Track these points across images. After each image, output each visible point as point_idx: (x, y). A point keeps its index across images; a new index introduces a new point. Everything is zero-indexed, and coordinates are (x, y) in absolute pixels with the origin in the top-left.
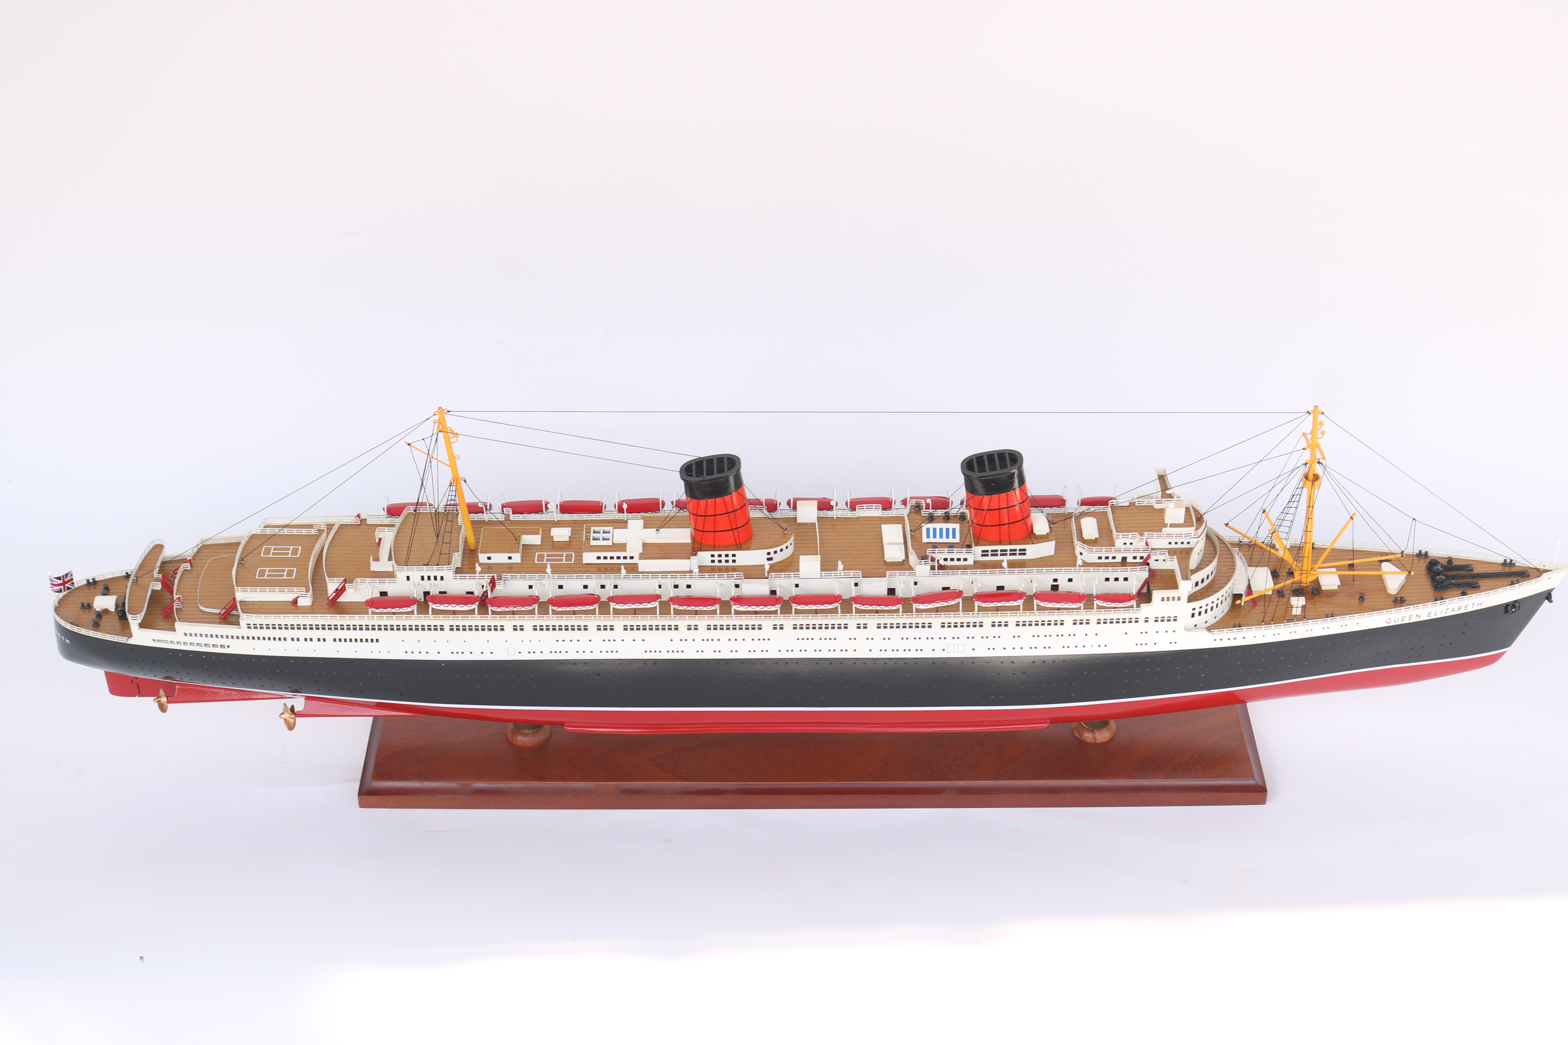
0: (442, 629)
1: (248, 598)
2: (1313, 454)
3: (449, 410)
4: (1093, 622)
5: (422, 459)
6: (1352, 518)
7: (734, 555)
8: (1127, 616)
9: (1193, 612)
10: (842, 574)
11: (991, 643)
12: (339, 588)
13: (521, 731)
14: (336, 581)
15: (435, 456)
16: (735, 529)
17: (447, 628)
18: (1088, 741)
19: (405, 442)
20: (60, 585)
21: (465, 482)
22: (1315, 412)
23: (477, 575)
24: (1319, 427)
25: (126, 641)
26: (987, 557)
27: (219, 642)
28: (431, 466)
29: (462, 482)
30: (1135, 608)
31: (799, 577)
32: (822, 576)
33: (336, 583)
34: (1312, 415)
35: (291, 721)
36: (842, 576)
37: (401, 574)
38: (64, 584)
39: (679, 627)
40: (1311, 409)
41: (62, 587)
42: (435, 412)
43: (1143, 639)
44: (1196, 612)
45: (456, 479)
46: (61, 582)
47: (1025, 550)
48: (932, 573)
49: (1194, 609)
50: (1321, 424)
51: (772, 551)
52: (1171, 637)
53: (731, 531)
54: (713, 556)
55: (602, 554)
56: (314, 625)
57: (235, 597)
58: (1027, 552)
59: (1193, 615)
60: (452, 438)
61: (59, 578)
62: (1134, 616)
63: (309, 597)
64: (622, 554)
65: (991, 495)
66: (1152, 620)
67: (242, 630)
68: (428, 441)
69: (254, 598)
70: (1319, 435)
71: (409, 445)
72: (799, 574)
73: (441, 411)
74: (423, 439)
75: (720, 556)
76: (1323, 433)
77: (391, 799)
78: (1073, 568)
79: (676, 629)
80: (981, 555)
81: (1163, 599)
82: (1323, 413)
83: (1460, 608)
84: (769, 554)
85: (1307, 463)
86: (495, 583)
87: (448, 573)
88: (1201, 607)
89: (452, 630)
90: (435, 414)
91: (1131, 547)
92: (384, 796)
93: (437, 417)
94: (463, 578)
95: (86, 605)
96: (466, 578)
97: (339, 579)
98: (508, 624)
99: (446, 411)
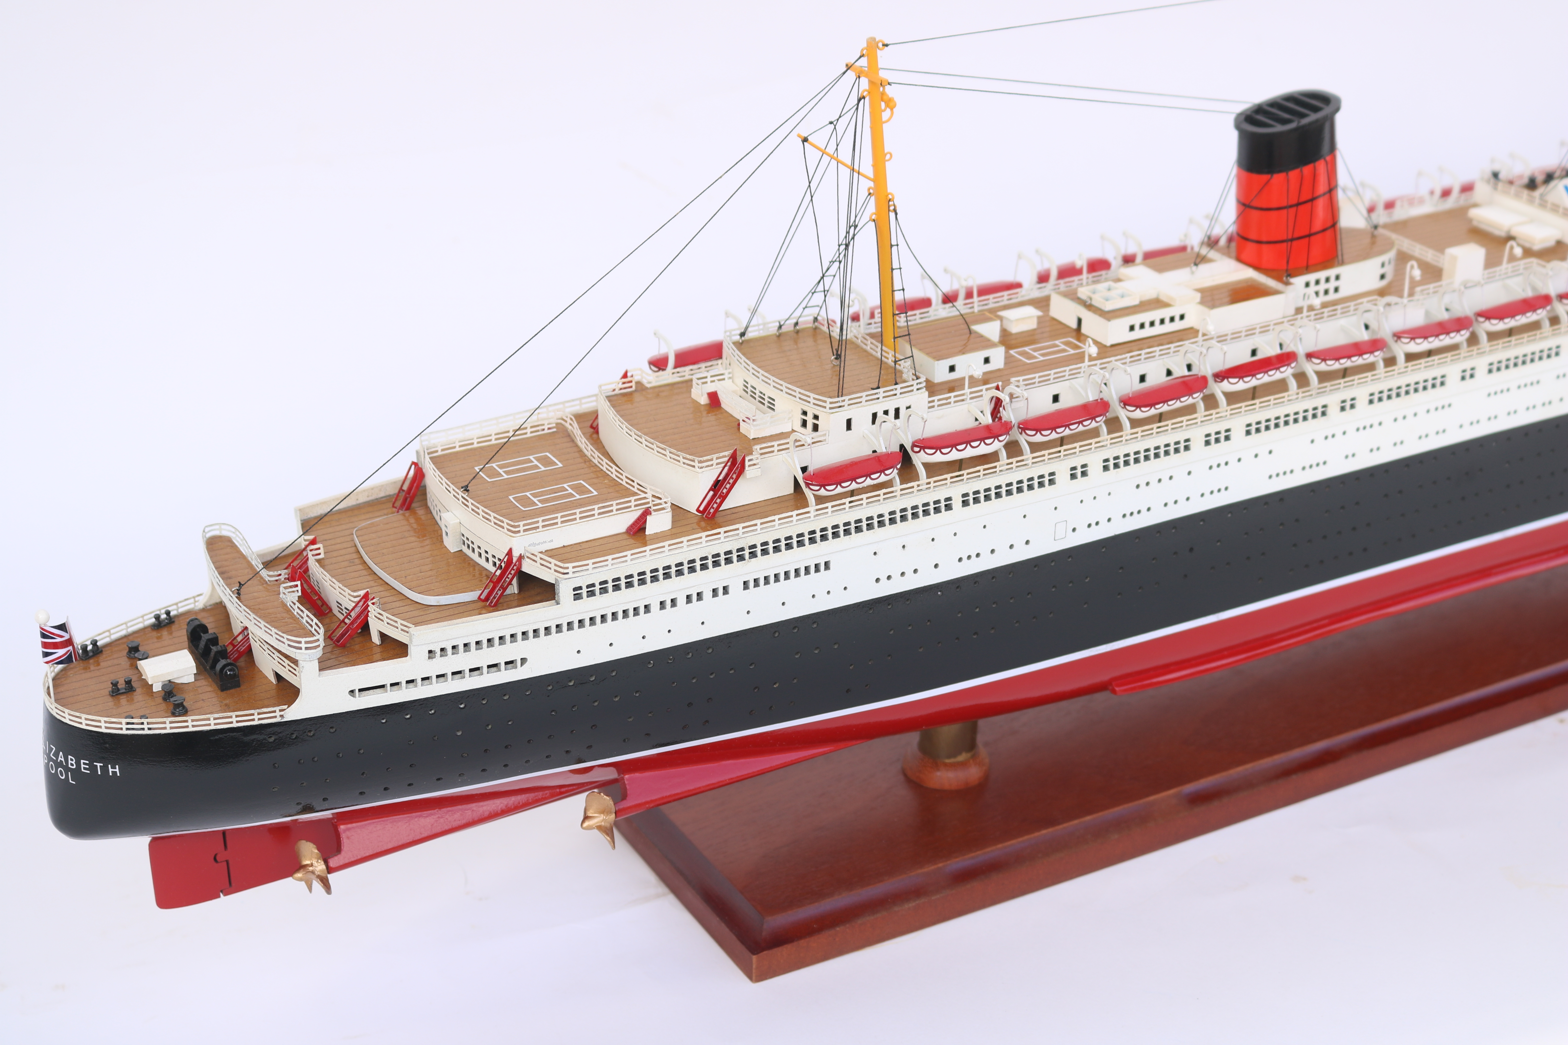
0: (949, 506)
1: (539, 544)
3: (886, 43)
10: (1510, 270)
12: (721, 478)
14: (714, 463)
17: (957, 502)
23: (967, 390)
25: (285, 715)
27: (499, 654)
31: (1452, 286)
33: (714, 467)
36: (1509, 275)
37: (833, 422)
42: (862, 50)
54: (1307, 284)
55: (1136, 319)
63: (668, 510)
64: (1166, 313)
67: (561, 609)
69: (552, 541)
72: (1452, 282)
73: (873, 47)
79: (1324, 414)
84: (1382, 265)
86: (1000, 401)
89: (966, 503)
94: (944, 402)
95: (122, 685)
96: (949, 401)
97: (721, 454)
98: (1062, 468)
99: (880, 45)
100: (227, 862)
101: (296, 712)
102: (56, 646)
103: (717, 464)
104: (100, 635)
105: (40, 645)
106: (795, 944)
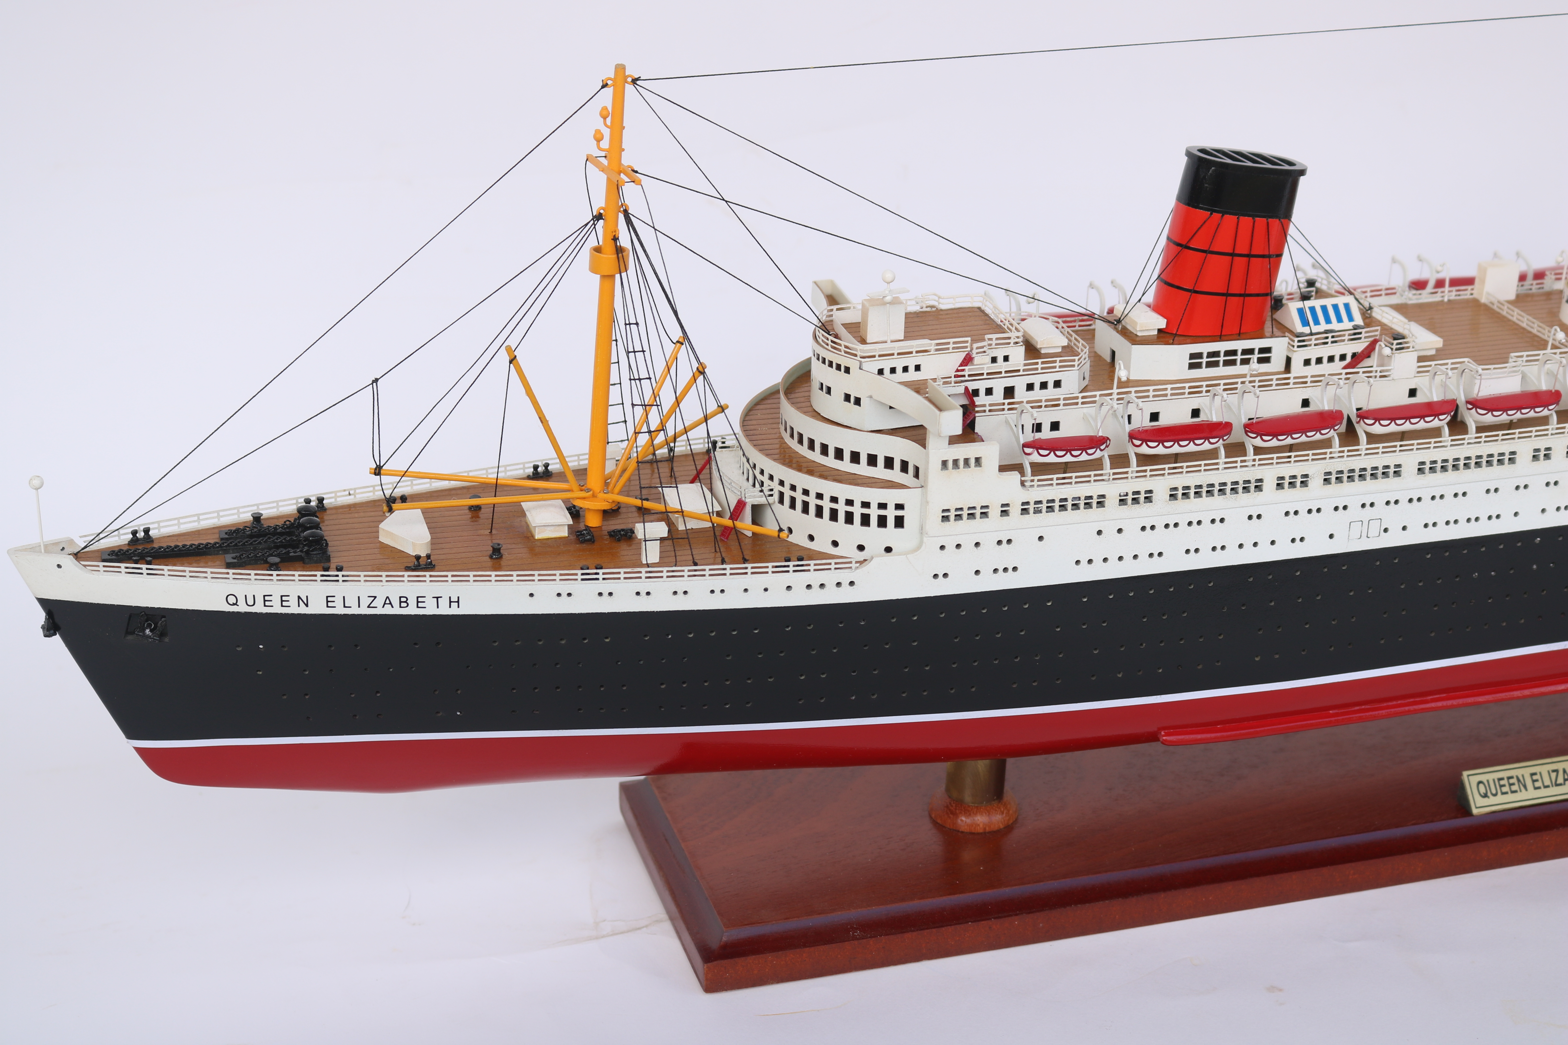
2: (615, 188)
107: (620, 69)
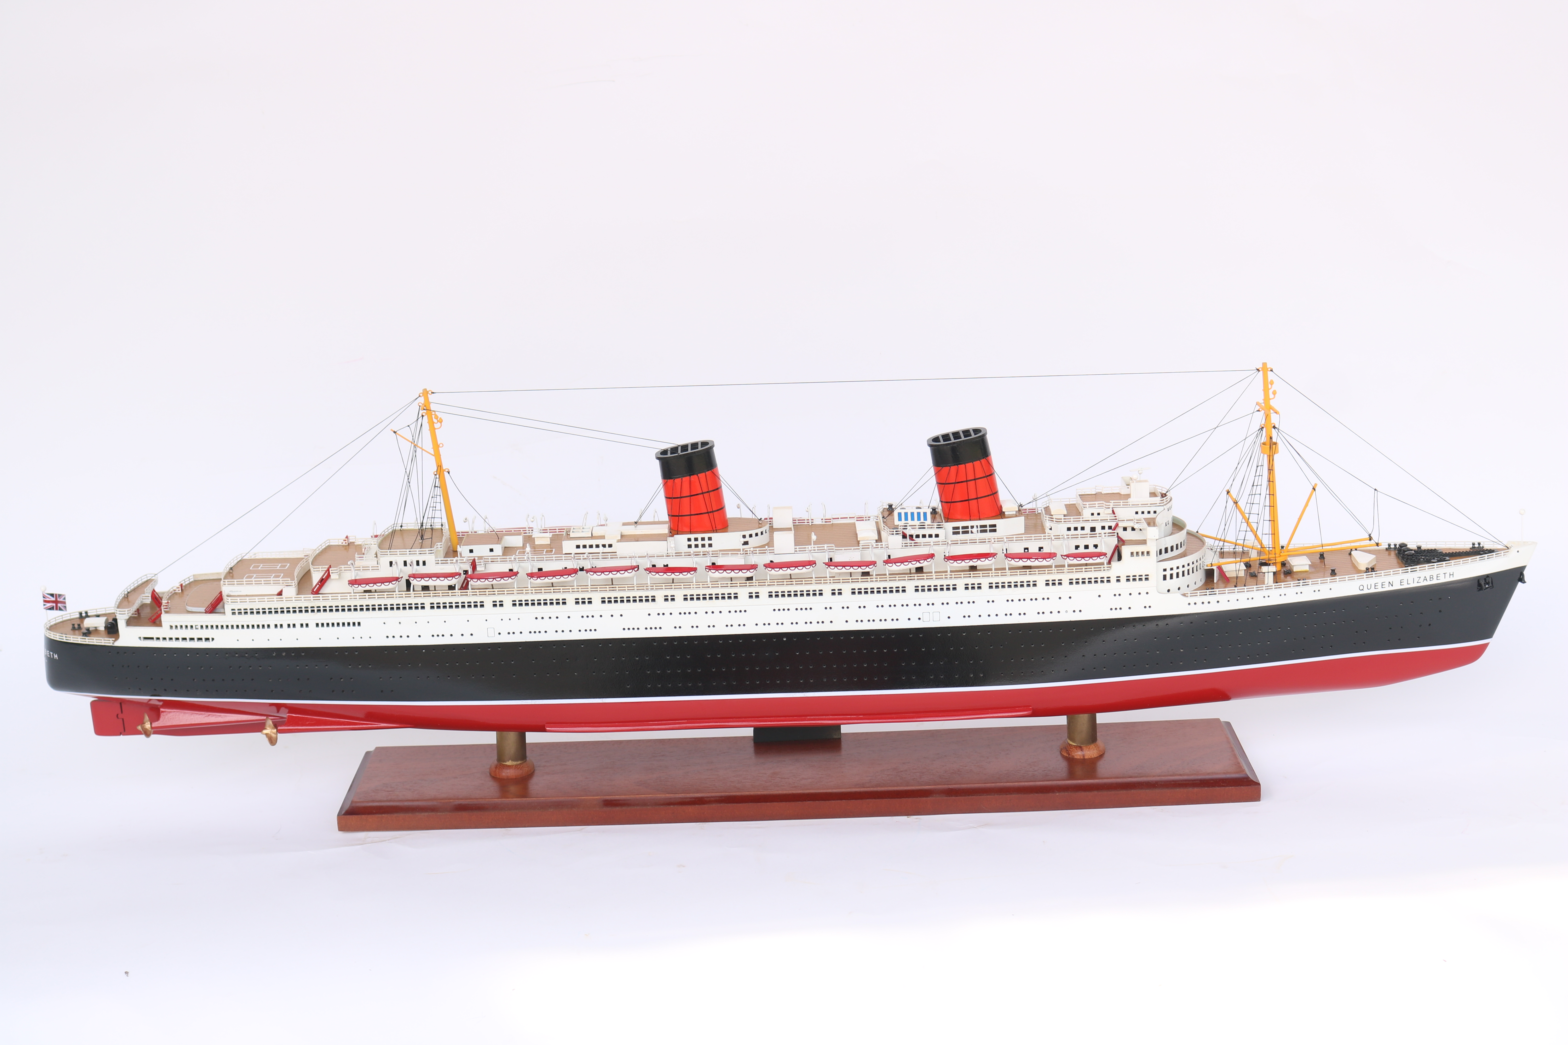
0: (423, 608)
1: (235, 592)
2: (1267, 417)
3: (433, 392)
4: (1066, 582)
5: (407, 447)
6: (1314, 489)
7: (710, 539)
8: (1099, 575)
9: (1165, 573)
10: (816, 549)
11: (966, 609)
12: (323, 577)
13: (504, 763)
14: (321, 570)
15: (420, 445)
16: (711, 512)
17: (428, 606)
18: (1076, 757)
19: (392, 430)
20: (53, 602)
21: (449, 473)
22: (1264, 369)
23: (459, 560)
24: (1270, 386)
25: (113, 643)
26: (958, 535)
27: (204, 634)
28: (416, 456)
29: (446, 474)
30: (1106, 565)
31: (774, 552)
32: (796, 551)
33: (320, 571)
34: (1261, 372)
35: (273, 735)
36: (816, 551)
37: (384, 560)
38: (56, 602)
39: (656, 598)
40: (1259, 366)
41: (54, 605)
42: (420, 394)
43: (1117, 602)
44: (1168, 573)
45: (439, 467)
46: (53, 599)
47: (995, 526)
48: (904, 545)
49: (1165, 570)
50: (1272, 383)
51: (747, 533)
52: (1145, 600)
53: (707, 514)
54: (689, 540)
55: (581, 544)
56: (297, 608)
57: (221, 592)
58: (997, 528)
59: (1165, 578)
60: (436, 423)
61: (52, 595)
62: (1105, 574)
63: (294, 586)
64: (601, 543)
65: (957, 465)
66: (1123, 579)
67: (227, 618)
68: (413, 427)
69: (241, 591)
70: (1271, 396)
71: (395, 432)
72: (774, 550)
73: (425, 393)
74: (408, 426)
75: (696, 539)
76: (1274, 393)
77: (371, 818)
78: (1042, 535)
79: (653, 600)
80: (952, 533)
81: (1132, 554)
82: (1272, 371)
83: (1431, 578)
84: (744, 537)
85: (1263, 428)
86: (476, 565)
87: (430, 559)
88: (1172, 569)
89: (432, 607)
90: (420, 396)
91: (1099, 518)
92: (363, 816)
93: (421, 400)
94: (445, 562)
95: (76, 626)
96: (447, 562)
97: (324, 567)
98: (488, 601)
99: (430, 392)
100: (123, 719)
101: (119, 643)
102: (49, 602)
103: (322, 571)
104: (91, 610)
105: (42, 601)
106: (359, 816)
107: (1264, 364)
